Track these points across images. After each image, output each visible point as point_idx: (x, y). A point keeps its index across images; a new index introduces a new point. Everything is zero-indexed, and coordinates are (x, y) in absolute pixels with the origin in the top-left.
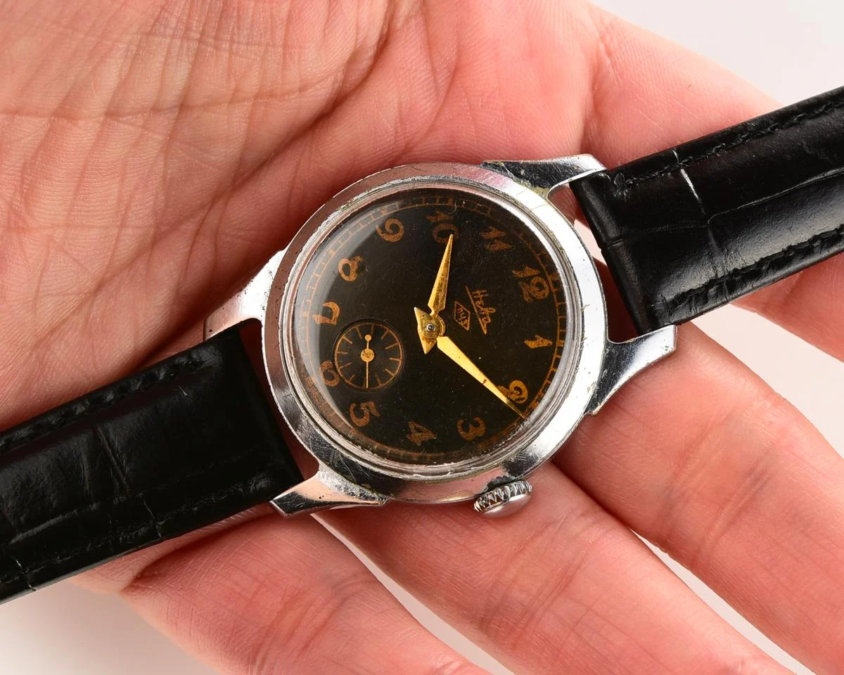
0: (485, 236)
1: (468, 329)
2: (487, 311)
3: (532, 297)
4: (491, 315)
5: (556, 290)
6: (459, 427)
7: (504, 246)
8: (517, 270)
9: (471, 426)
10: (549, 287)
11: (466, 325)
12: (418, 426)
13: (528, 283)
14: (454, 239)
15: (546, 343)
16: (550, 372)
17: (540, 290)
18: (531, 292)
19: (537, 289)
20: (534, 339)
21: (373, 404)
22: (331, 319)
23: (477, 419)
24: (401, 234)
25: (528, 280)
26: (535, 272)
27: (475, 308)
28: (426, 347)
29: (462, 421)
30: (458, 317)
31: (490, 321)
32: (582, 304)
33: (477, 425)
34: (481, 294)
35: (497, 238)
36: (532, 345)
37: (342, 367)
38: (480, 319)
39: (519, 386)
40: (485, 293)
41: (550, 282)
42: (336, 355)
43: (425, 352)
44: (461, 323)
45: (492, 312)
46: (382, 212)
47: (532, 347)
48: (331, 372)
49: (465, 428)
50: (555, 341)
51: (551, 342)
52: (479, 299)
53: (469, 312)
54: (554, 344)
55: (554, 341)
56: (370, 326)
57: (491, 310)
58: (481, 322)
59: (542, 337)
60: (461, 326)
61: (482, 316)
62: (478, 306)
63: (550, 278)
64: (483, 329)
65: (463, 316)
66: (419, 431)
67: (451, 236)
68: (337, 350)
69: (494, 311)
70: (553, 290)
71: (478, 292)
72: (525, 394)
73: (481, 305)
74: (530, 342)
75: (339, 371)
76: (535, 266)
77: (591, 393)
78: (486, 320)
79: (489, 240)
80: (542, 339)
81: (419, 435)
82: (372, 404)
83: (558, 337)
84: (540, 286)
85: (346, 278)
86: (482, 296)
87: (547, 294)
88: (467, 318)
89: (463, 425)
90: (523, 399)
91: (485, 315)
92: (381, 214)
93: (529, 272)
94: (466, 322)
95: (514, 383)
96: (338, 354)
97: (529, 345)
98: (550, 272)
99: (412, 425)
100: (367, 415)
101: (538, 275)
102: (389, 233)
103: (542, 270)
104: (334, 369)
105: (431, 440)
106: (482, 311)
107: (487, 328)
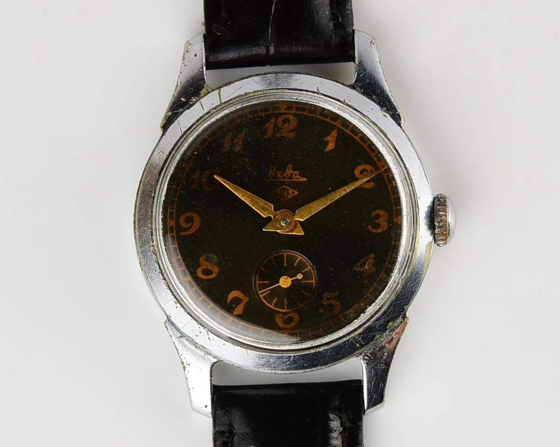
0: (227, 148)
1: (296, 193)
2: (289, 171)
3: (293, 130)
4: (293, 170)
5: (294, 109)
6: (374, 231)
7: (242, 136)
8: (265, 134)
9: (377, 221)
10: (290, 114)
11: (293, 193)
12: (360, 264)
13: (279, 129)
14: (218, 175)
15: (334, 134)
16: (359, 141)
17: (289, 122)
18: (288, 129)
19: (287, 125)
20: (327, 142)
21: (326, 293)
22: (242, 300)
23: (373, 214)
24: (196, 217)
25: (277, 129)
26: (273, 120)
27: (282, 180)
28: (298, 232)
29: (370, 227)
30: (283, 197)
31: (297, 172)
32: (314, 92)
33: (378, 216)
34: (272, 171)
35: (232, 140)
36: (331, 146)
37: (286, 307)
38: (293, 180)
39: (360, 170)
40: (273, 167)
41: (287, 111)
42: (274, 308)
43: (303, 234)
44: (290, 196)
45: (291, 167)
46: (171, 224)
47: (333, 147)
48: (286, 317)
49: (378, 226)
50: (336, 126)
51: (335, 131)
52: (276, 174)
53: (284, 186)
54: (338, 128)
55: (334, 127)
56: (261, 270)
57: (289, 168)
58: (296, 180)
59: (328, 135)
60: (292, 197)
61: (291, 177)
62: (282, 177)
63: (282, 111)
64: (302, 180)
65: (284, 192)
66: (364, 264)
67: (215, 177)
68: (270, 306)
69: (291, 165)
70: (294, 111)
72: (369, 168)
73: (282, 175)
74: (328, 147)
75: (288, 311)
76: (267, 119)
77: (388, 115)
78: (296, 175)
79: (231, 147)
80: (329, 137)
81: (368, 264)
82: (326, 295)
83: (334, 123)
84: (286, 121)
85: (214, 275)
86: (274, 171)
87: (294, 118)
88: (288, 190)
89: (373, 228)
90: (372, 170)
92: (173, 226)
93: (270, 126)
94: (290, 192)
95: (357, 172)
96: (273, 306)
97: (331, 148)
98: (277, 108)
99: (357, 269)
100: (333, 302)
101: (277, 119)
102: (192, 226)
103: (273, 115)
104: (284, 314)
105: (374, 258)
106: (288, 175)
107: (303, 177)
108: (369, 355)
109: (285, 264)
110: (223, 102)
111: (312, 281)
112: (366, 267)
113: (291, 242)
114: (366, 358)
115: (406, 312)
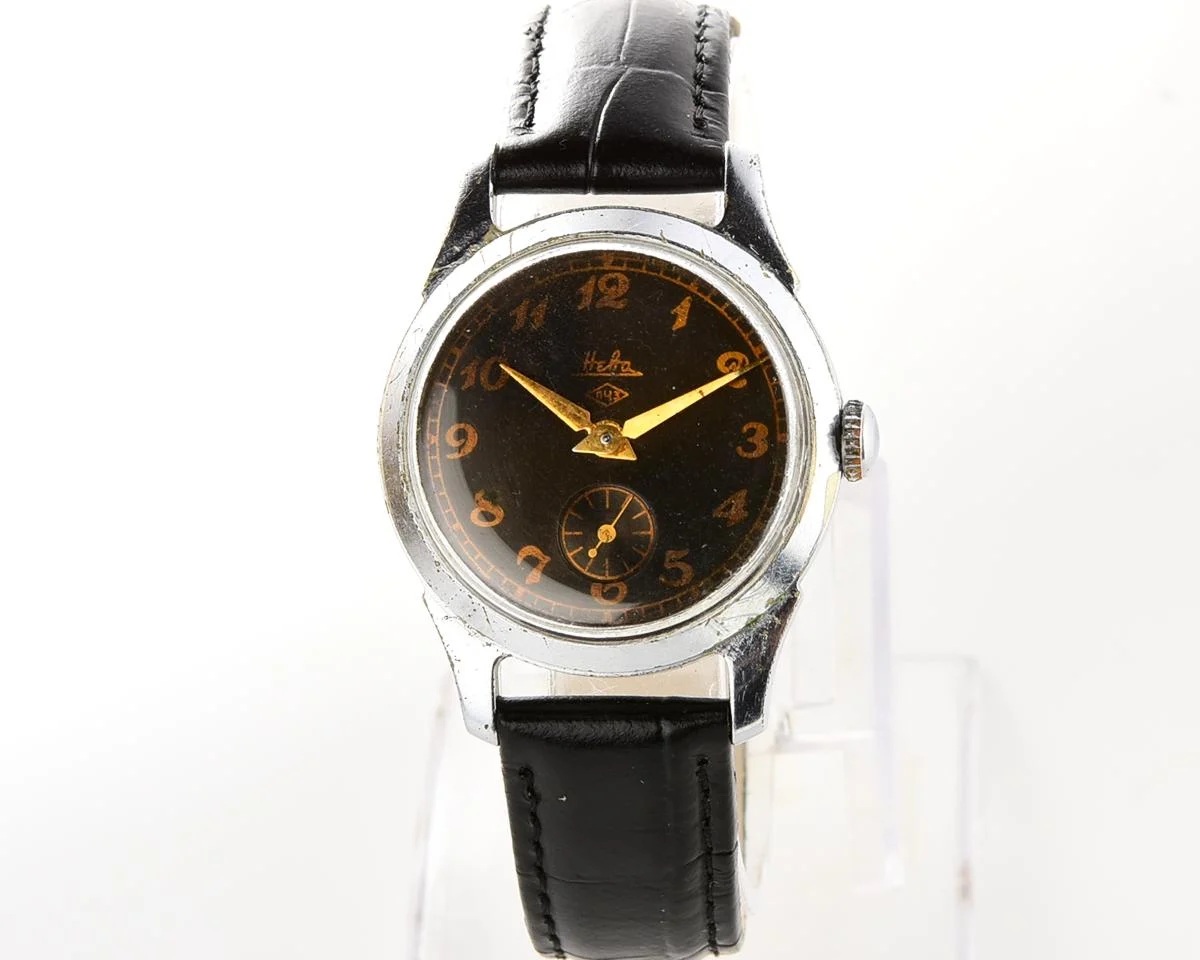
0: (520, 323)
1: (627, 395)
2: (615, 361)
3: (623, 297)
4: (622, 359)
5: (625, 265)
6: (745, 455)
7: (543, 306)
8: (579, 303)
9: (750, 440)
10: (618, 271)
11: (621, 395)
12: (723, 506)
13: (602, 295)
14: (506, 365)
15: (686, 304)
16: (726, 314)
17: (617, 285)
18: (615, 296)
19: (613, 289)
20: (675, 316)
21: (670, 552)
22: (540, 560)
23: (745, 429)
24: (471, 430)
25: (598, 295)
26: (592, 282)
27: (604, 375)
28: (627, 455)
29: (740, 449)
30: (605, 400)
31: (629, 363)
32: (657, 238)
33: (752, 432)
34: (590, 360)
35: (529, 311)
36: (681, 322)
37: (607, 572)
38: (622, 375)
39: (725, 360)
40: (591, 354)
41: (612, 268)
42: (588, 574)
43: (634, 459)
44: (616, 400)
45: (619, 356)
46: (432, 442)
47: (684, 323)
48: (607, 588)
49: (752, 447)
50: (688, 291)
51: (688, 298)
52: (596, 365)
53: (607, 384)
54: (692, 294)
55: (689, 293)
56: (570, 515)
57: (616, 355)
58: (626, 375)
59: (676, 306)
60: (620, 402)
61: (619, 370)
62: (604, 369)
63: (607, 267)
64: (635, 375)
65: (608, 393)
66: (730, 507)
67: (502, 366)
68: (583, 570)
69: (618, 351)
70: (624, 268)
71: (587, 362)
72: (740, 356)
73: (604, 366)
74: (677, 323)
75: (609, 578)
76: (586, 277)
77: (772, 275)
78: (626, 366)
79: (527, 324)
80: (678, 308)
81: (736, 507)
82: (671, 554)
83: (686, 286)
84: (611, 283)
85: (497, 522)
86: (593, 359)
87: (625, 278)
88: (613, 390)
89: (745, 450)
90: (744, 361)
91: (619, 366)
92: (435, 444)
93: (587, 289)
94: (617, 394)
95: (721, 364)
96: (588, 571)
97: (680, 326)
98: (600, 263)
99: (718, 514)
100: (682, 566)
101: (598, 279)
102: (464, 444)
103: (592, 272)
104: (605, 583)
105: (748, 497)
106: (613, 367)
107: (637, 370)
108: (737, 649)
109: (607, 506)
110: (514, 252)
111: (649, 533)
112: (733, 511)
113: (616, 471)
114: (733, 653)
115: (795, 583)
